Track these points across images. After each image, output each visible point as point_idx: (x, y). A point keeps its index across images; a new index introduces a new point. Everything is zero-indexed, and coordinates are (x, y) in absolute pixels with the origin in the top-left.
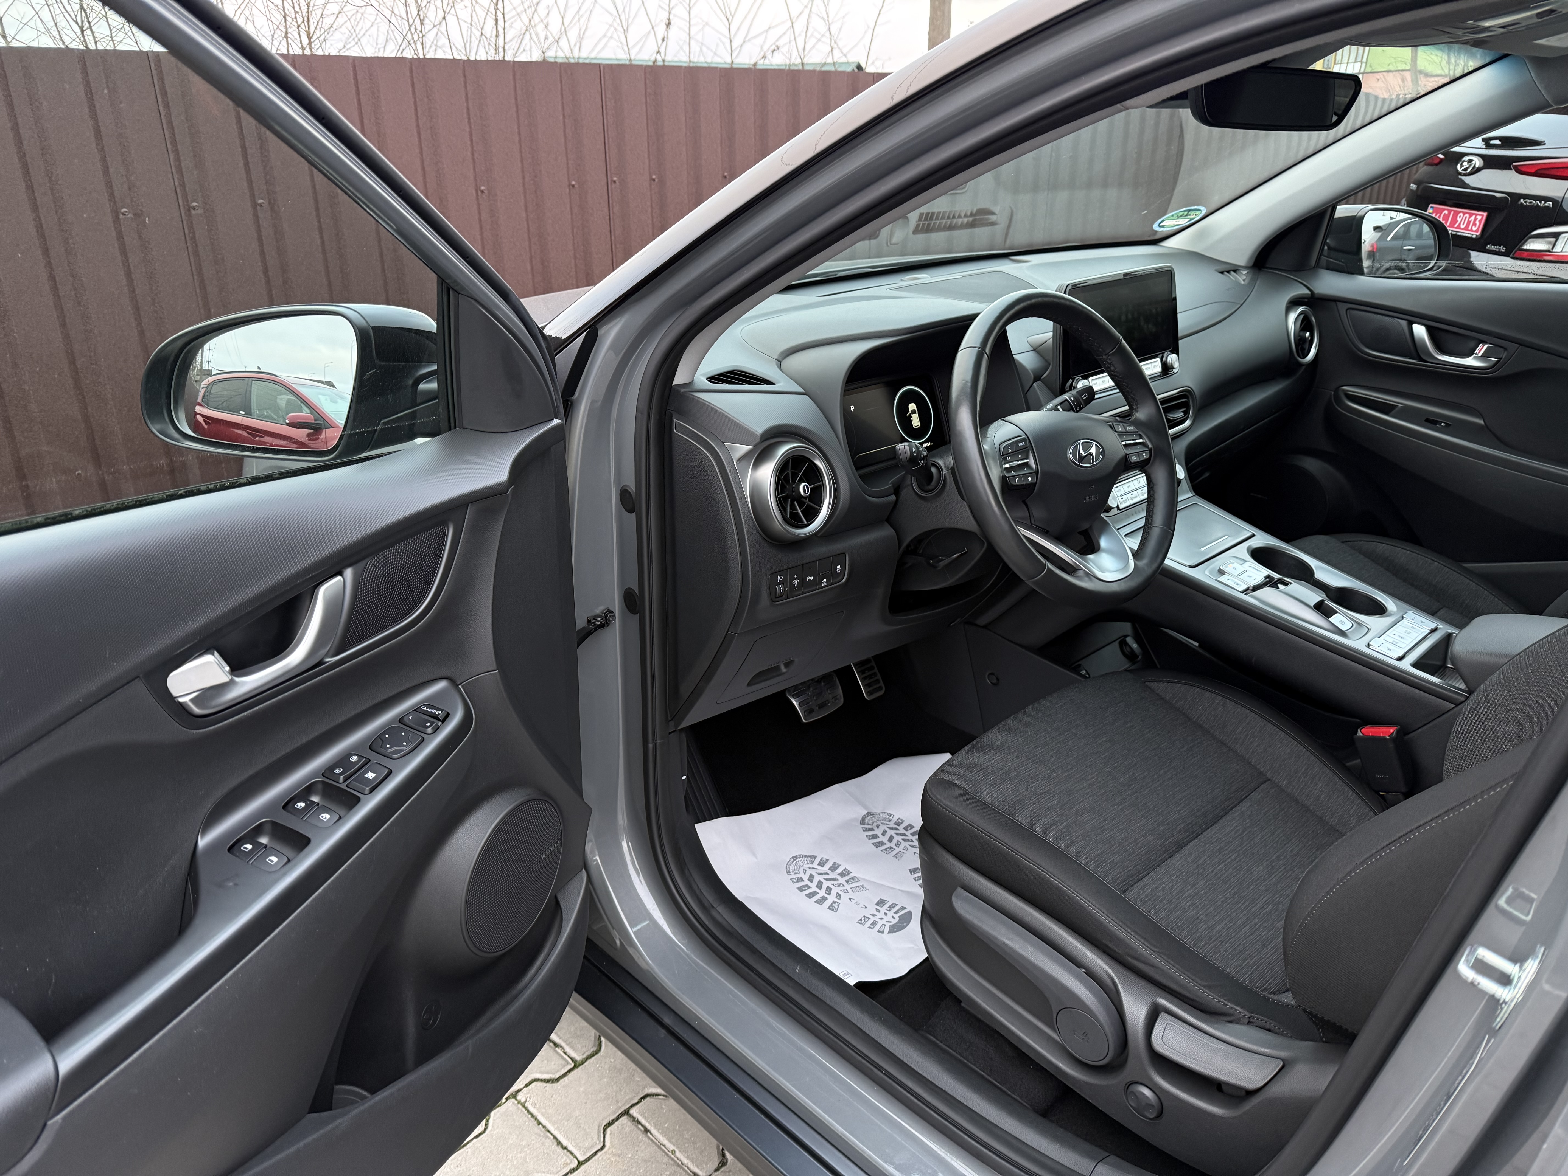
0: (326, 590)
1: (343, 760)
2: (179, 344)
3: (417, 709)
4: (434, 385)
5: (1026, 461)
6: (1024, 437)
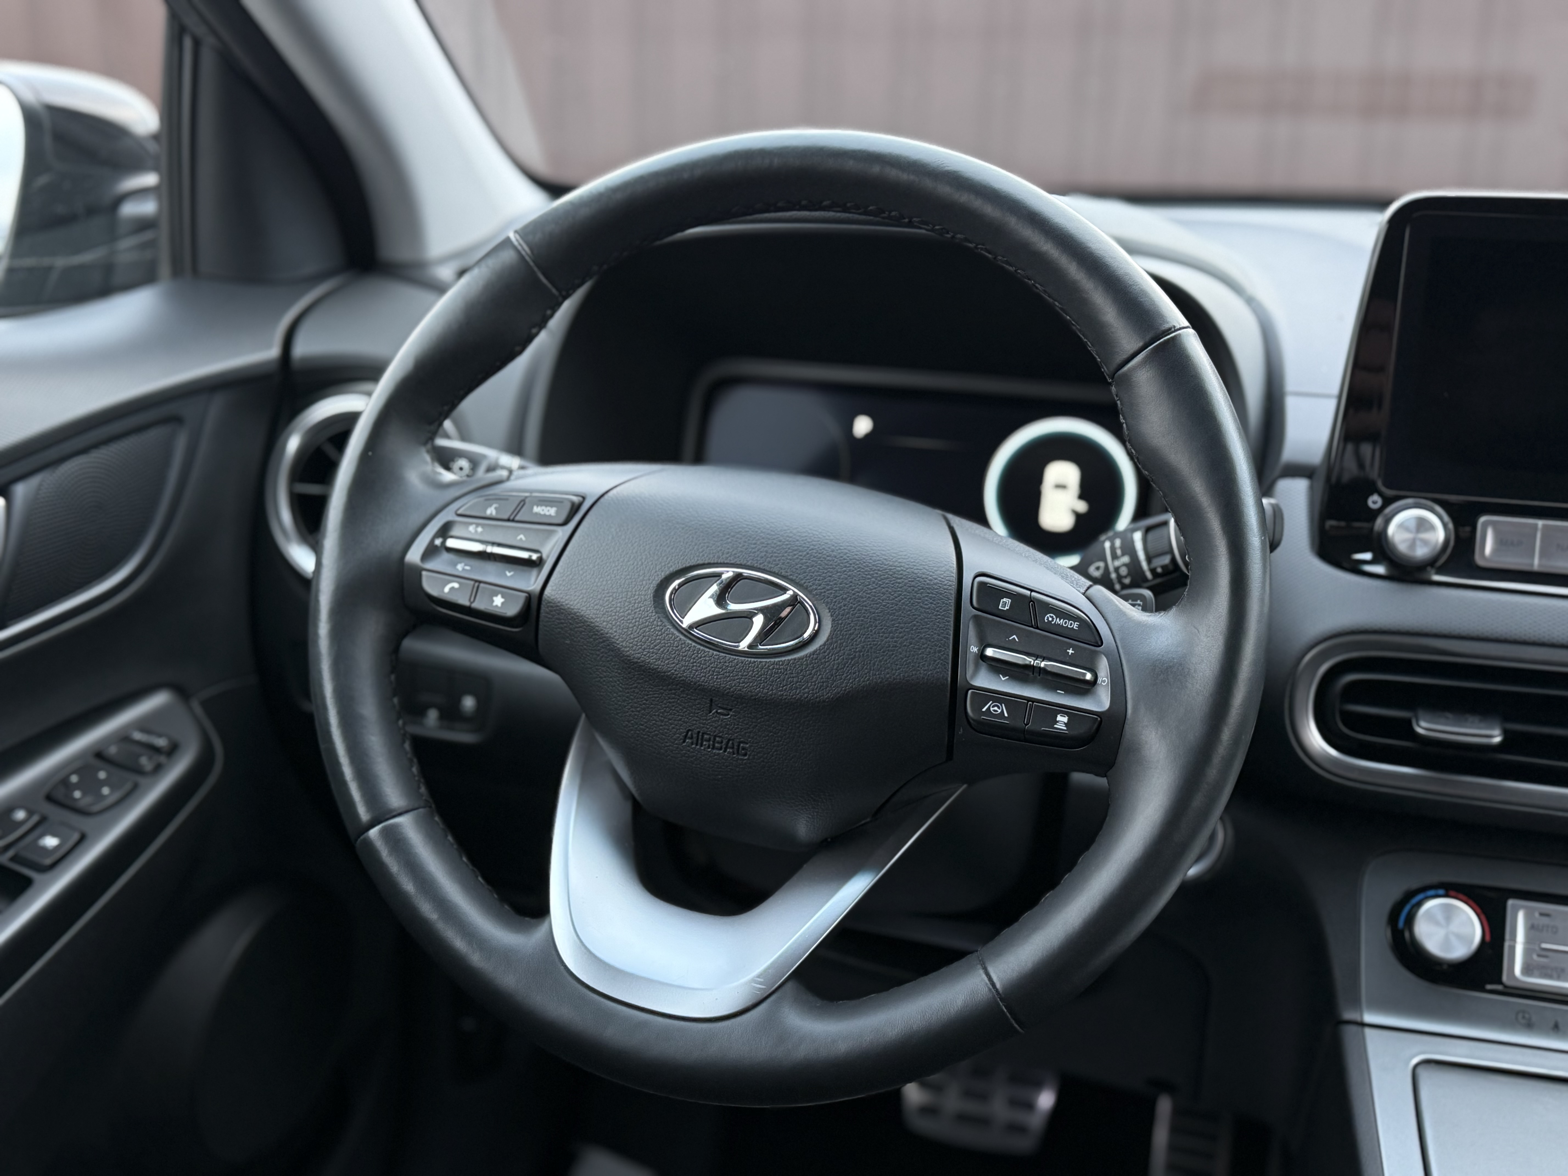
3: (123, 737)
5: (524, 555)
6: (576, 499)
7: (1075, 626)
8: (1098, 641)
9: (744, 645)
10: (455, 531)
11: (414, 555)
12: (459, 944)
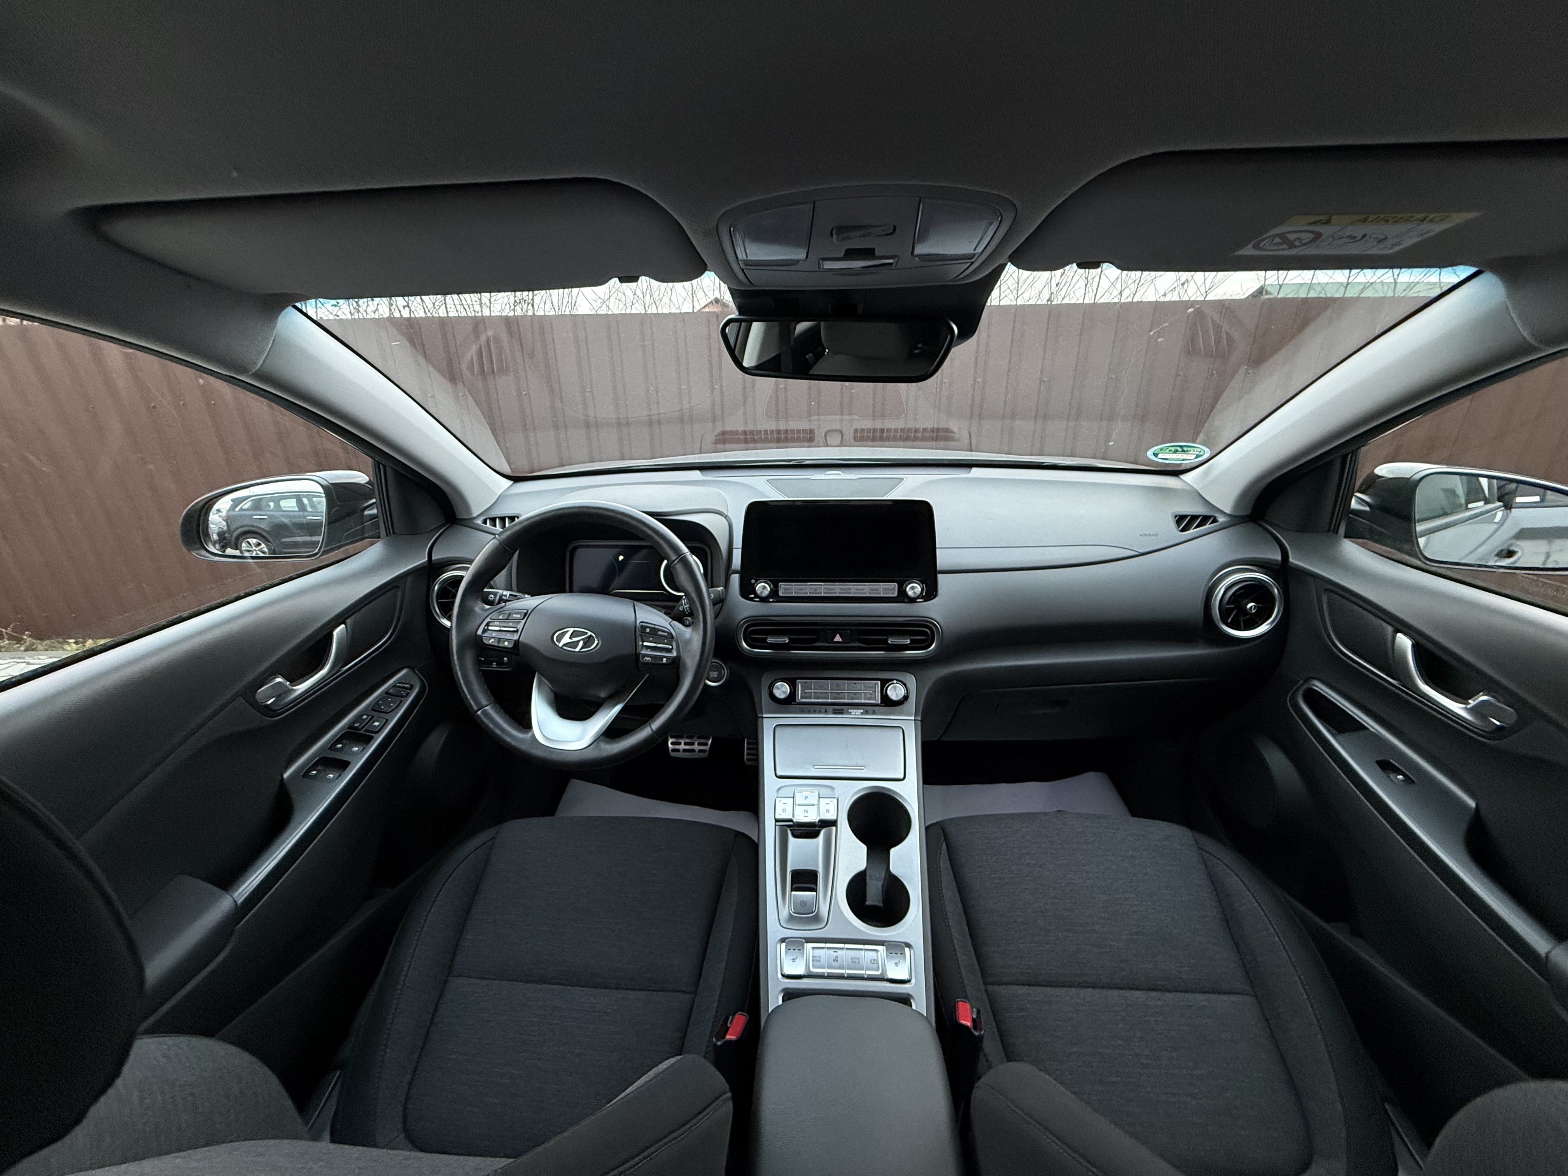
0: (337, 634)
1: (358, 718)
2: (203, 502)
3: (394, 686)
4: (375, 511)
5: (512, 629)
6: (525, 611)
7: (666, 634)
8: (672, 637)
9: (577, 650)
10: (491, 624)
11: (480, 632)
12: (508, 739)
